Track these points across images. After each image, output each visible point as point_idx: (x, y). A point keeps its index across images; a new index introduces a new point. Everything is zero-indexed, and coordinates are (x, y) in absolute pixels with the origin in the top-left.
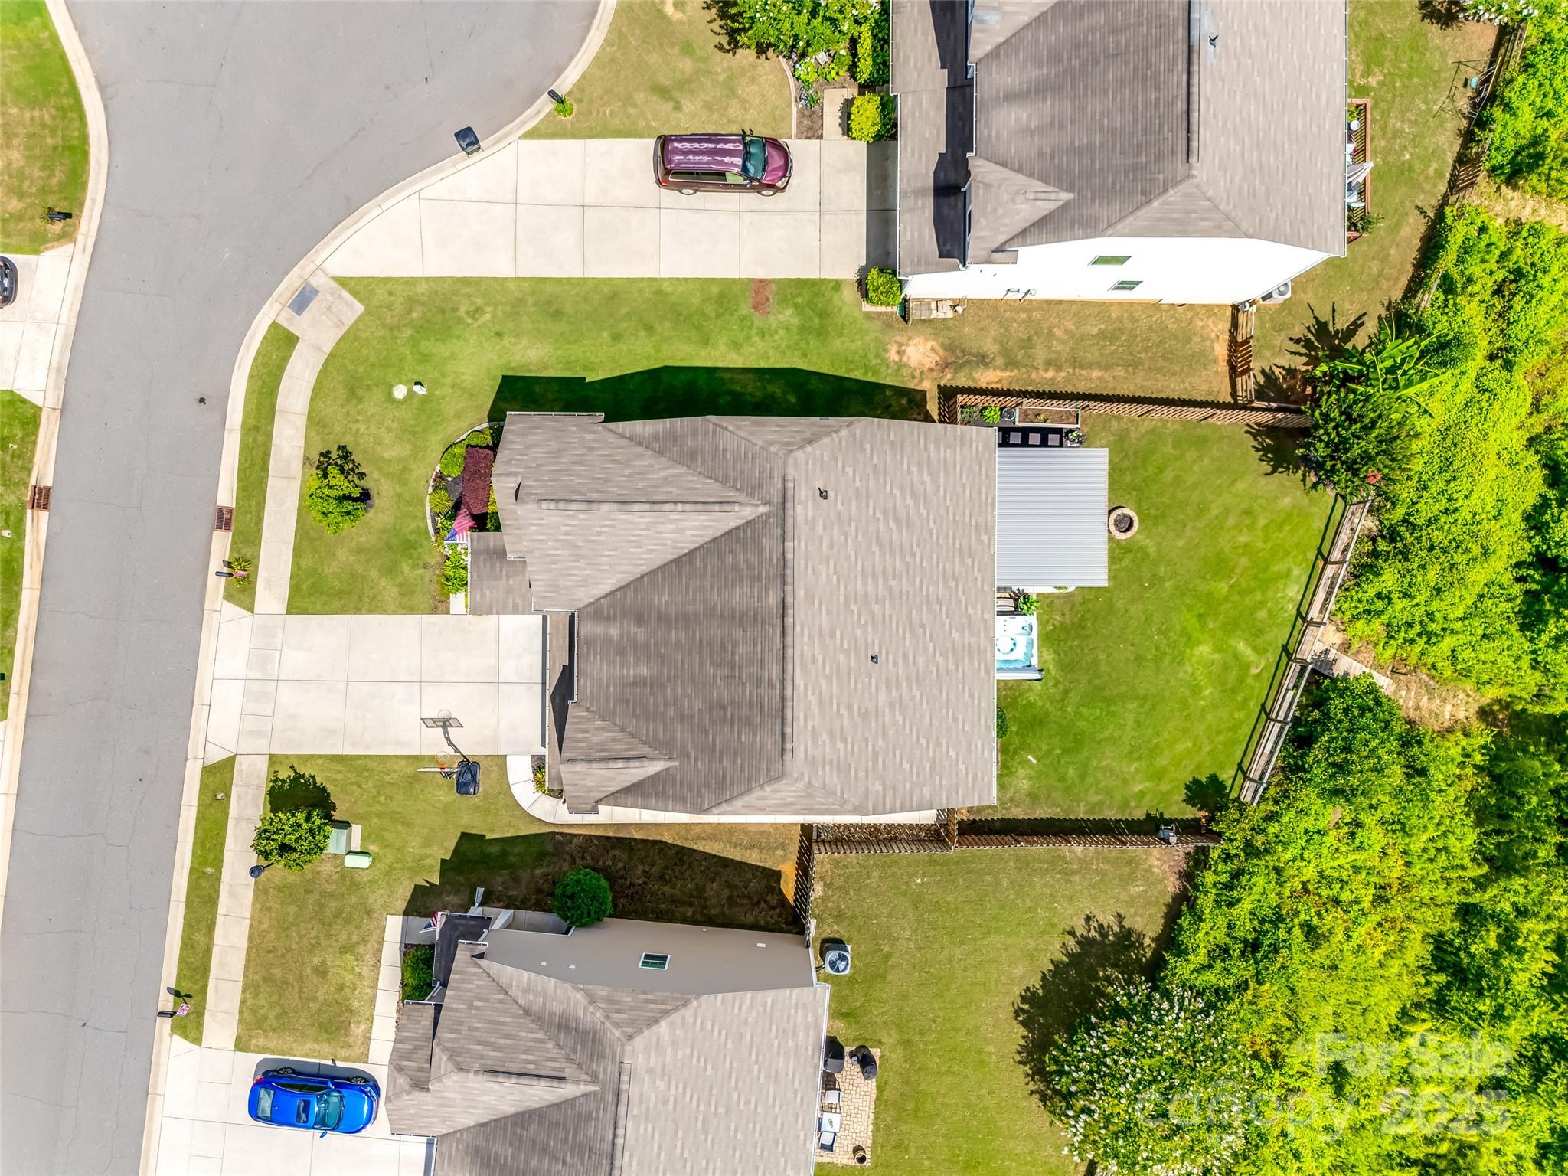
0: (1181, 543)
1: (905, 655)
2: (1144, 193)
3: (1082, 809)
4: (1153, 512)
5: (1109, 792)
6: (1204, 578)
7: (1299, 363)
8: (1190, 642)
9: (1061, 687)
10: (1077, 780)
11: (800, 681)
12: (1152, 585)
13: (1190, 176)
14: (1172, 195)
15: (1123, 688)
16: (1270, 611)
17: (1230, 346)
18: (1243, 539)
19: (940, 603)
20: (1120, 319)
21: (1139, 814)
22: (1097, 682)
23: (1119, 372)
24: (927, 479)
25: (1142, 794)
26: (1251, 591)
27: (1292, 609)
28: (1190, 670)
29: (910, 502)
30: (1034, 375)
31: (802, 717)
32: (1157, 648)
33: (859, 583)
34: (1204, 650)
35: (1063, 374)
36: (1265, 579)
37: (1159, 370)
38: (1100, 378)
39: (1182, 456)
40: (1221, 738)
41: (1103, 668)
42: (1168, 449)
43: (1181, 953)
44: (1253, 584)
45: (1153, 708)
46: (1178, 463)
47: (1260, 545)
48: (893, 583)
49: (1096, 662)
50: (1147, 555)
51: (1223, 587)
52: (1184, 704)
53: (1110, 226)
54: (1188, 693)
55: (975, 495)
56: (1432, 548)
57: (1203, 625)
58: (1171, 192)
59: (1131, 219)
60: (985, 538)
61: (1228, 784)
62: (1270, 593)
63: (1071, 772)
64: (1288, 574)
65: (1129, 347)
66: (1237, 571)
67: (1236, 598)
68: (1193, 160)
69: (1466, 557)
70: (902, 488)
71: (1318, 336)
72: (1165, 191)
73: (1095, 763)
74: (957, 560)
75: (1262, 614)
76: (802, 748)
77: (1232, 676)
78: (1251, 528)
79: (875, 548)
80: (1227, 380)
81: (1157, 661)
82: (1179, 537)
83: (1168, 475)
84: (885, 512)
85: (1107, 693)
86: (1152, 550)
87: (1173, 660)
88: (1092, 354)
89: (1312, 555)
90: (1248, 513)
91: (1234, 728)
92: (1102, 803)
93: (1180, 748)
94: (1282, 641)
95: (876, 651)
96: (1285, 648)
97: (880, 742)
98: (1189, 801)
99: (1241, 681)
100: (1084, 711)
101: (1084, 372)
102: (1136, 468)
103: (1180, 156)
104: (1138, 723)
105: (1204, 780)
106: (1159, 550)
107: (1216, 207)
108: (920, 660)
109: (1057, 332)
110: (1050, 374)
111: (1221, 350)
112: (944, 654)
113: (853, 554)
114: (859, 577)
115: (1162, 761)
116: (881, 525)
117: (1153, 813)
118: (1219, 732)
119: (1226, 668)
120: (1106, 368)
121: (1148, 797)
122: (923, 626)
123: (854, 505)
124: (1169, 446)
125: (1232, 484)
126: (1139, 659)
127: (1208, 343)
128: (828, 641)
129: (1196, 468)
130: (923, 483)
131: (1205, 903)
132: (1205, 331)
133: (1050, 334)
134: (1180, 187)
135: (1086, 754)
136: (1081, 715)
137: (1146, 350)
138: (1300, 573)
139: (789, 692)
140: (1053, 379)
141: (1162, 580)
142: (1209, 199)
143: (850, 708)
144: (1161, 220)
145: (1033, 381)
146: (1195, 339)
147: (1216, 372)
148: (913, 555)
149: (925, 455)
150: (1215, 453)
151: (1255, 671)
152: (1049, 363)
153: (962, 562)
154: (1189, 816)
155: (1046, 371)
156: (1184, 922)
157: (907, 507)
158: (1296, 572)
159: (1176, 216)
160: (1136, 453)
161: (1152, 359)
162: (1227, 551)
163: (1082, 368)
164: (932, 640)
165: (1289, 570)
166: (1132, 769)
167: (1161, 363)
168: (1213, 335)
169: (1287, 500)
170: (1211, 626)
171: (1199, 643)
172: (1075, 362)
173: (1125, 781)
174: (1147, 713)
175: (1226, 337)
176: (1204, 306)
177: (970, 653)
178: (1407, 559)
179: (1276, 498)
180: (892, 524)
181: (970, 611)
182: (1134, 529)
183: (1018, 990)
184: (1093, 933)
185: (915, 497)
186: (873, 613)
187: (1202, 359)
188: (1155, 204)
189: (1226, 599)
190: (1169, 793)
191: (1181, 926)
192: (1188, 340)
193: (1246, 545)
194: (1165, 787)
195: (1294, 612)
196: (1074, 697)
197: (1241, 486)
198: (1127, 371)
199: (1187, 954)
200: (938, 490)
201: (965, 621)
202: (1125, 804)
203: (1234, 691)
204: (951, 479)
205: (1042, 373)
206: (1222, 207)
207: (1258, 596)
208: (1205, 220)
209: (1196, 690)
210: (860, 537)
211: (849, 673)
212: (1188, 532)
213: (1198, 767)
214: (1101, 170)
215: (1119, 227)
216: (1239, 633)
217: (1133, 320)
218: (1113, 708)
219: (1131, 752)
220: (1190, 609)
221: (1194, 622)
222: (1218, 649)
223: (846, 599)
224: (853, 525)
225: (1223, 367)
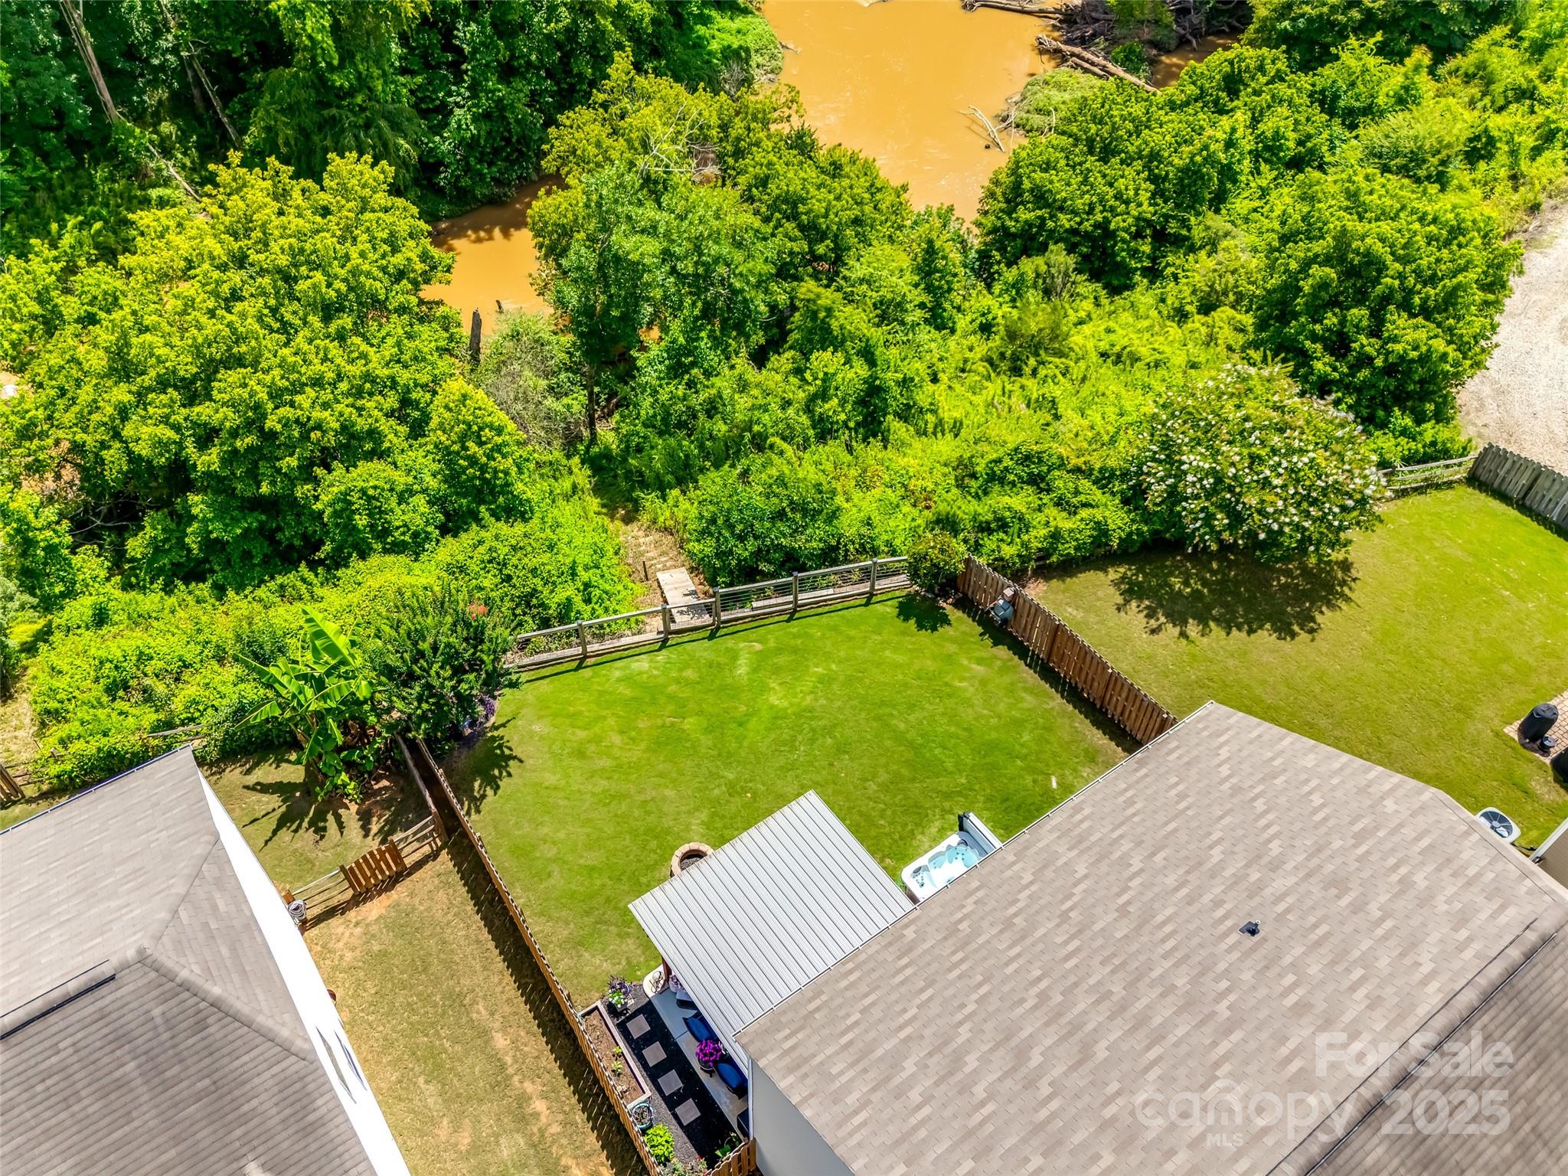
0: (669, 793)
1: (1190, 900)
2: (201, 1025)
3: (1052, 704)
4: (654, 844)
5: (1010, 690)
6: (693, 747)
7: (350, 813)
8: (778, 716)
9: (947, 805)
10: (1029, 726)
11: (1431, 997)
12: (744, 790)
13: (143, 959)
14: (189, 970)
15: (888, 743)
16: (681, 670)
17: (365, 901)
18: (617, 739)
19: (1064, 917)
20: (395, 1063)
21: (1003, 652)
22: (905, 772)
23: (480, 1013)
24: (909, 1066)
25: (980, 661)
26: (671, 698)
27: (661, 657)
28: (809, 698)
29: (972, 1062)
30: (556, 1129)
31: (1468, 954)
32: (813, 741)
33: (1180, 1032)
34: (777, 698)
35: (529, 1087)
36: (649, 694)
37: (448, 964)
38: (504, 1030)
39: (554, 860)
40: (853, 633)
41: (883, 777)
42: (557, 880)
43: (1102, 531)
44: (662, 700)
45: (883, 703)
46: (570, 858)
47: (611, 721)
48: (1118, 989)
49: (884, 788)
50: (713, 815)
51: (690, 724)
52: (850, 680)
53: (287, 1050)
54: (835, 687)
55: (864, 988)
56: (509, 578)
57: (749, 715)
58: (184, 974)
59: (260, 1019)
60: (910, 933)
61: (895, 602)
62: (661, 680)
63: (1026, 737)
64: (627, 679)
65: (433, 1025)
66: (659, 722)
67: (691, 705)
68: (106, 970)
69: (499, 546)
70: (965, 1089)
71: (301, 817)
72: (185, 987)
73: (994, 721)
74: (981, 940)
75: (690, 674)
76: (1503, 919)
77: (782, 660)
78: (597, 740)
79: (1101, 1052)
80: (416, 876)
81: (828, 731)
82: (664, 799)
83: (592, 858)
84: (1030, 1083)
85: (910, 755)
86: (704, 816)
87: (812, 719)
88: (476, 1067)
89: (586, 673)
90: (581, 754)
91: (834, 628)
92: (1025, 689)
93: (900, 658)
94: (706, 643)
95: (1235, 936)
96: (712, 637)
97: (1337, 844)
98: (945, 620)
99: (779, 651)
100: (949, 765)
101: (509, 1060)
102: (608, 900)
103: (107, 997)
104: (911, 707)
105: (912, 621)
106: (697, 809)
107: (184, 898)
108: (1171, 880)
109: (465, 1140)
110: (539, 1105)
111: (374, 909)
112: (1124, 862)
113: (1152, 1075)
114: (1172, 1039)
115: (930, 665)
116: (1058, 1071)
117: (989, 642)
118: (850, 639)
119: (777, 670)
120: (484, 1034)
121: (977, 654)
122: (1123, 911)
123: (1077, 1138)
124: (552, 881)
125: (556, 788)
126: (841, 749)
127: (374, 929)
128: (1321, 1006)
129: (562, 835)
130: (923, 1066)
131: (1037, 537)
132: (356, 942)
133: (476, 1149)
134: (169, 964)
135: (994, 735)
136: (957, 764)
137: (426, 999)
138: (616, 670)
139: (1469, 998)
140: (544, 1096)
141: (731, 785)
142: (175, 913)
143: (1357, 908)
144: (243, 973)
145: (565, 1124)
146: (376, 947)
147: (412, 895)
148: (1043, 997)
149: (875, 1097)
150: (527, 828)
151: (758, 646)
152: (522, 1118)
153: (976, 932)
154: (959, 614)
155: (536, 1115)
156: (1068, 548)
157: (984, 1060)
158: (617, 674)
159: (225, 951)
160: (588, 913)
161: (436, 982)
162: (643, 746)
163: (503, 1067)
164: (1126, 889)
165: (619, 680)
166: (964, 684)
167: (436, 967)
168: (358, 930)
169: (536, 728)
170: (743, 708)
171: (772, 707)
172: (499, 1080)
173: (984, 683)
174: (894, 707)
175: (352, 915)
176: (319, 967)
177: (1081, 839)
178: (534, 592)
179: (542, 738)
180: (1036, 1059)
181: (1028, 877)
182: (694, 846)
183: (1287, 646)
184: (1163, 619)
185: (958, 1059)
186: (1195, 981)
187: (401, 924)
188: (216, 991)
189: (700, 713)
190: (953, 641)
191: (1076, 549)
192: (384, 953)
193: (622, 732)
194: (952, 648)
195: (664, 652)
196: (944, 783)
197: (551, 779)
198: (474, 1002)
199: (1098, 523)
200: (908, 1038)
201: (1049, 874)
202: (1004, 670)
203: (795, 651)
204: (872, 1034)
205: (543, 1119)
206: (181, 890)
207: (673, 688)
208: (215, 908)
209: (826, 680)
210: (1114, 1087)
211: (1318, 944)
212: (650, 794)
213: (904, 633)
214: (177, 1140)
215: (285, 1033)
216: (729, 681)
217: (388, 1043)
218: (920, 741)
219: (950, 696)
220: (740, 739)
221: (753, 723)
222: (764, 689)
223: (1228, 1032)
224: (1109, 1112)
225: (400, 893)
